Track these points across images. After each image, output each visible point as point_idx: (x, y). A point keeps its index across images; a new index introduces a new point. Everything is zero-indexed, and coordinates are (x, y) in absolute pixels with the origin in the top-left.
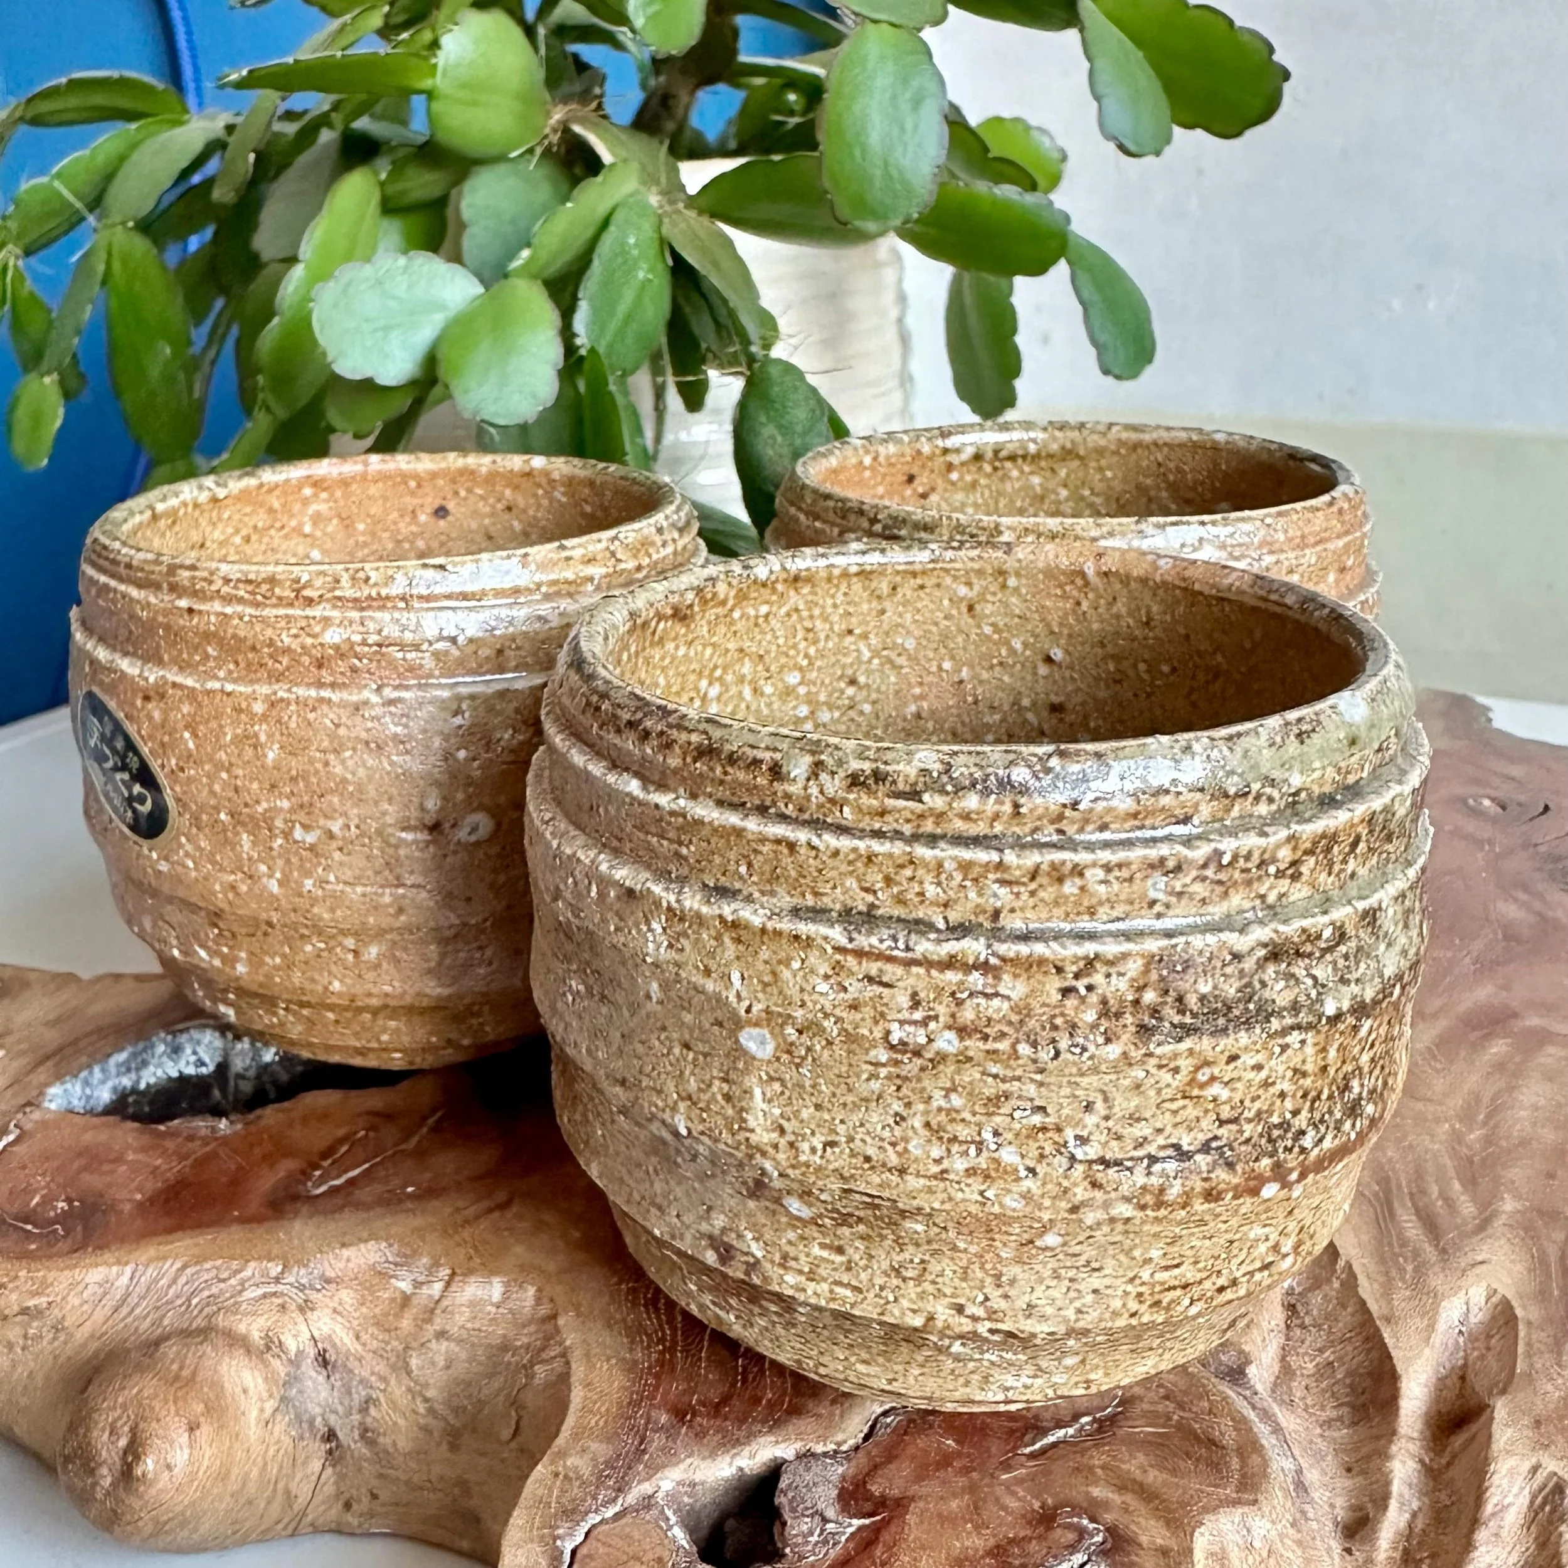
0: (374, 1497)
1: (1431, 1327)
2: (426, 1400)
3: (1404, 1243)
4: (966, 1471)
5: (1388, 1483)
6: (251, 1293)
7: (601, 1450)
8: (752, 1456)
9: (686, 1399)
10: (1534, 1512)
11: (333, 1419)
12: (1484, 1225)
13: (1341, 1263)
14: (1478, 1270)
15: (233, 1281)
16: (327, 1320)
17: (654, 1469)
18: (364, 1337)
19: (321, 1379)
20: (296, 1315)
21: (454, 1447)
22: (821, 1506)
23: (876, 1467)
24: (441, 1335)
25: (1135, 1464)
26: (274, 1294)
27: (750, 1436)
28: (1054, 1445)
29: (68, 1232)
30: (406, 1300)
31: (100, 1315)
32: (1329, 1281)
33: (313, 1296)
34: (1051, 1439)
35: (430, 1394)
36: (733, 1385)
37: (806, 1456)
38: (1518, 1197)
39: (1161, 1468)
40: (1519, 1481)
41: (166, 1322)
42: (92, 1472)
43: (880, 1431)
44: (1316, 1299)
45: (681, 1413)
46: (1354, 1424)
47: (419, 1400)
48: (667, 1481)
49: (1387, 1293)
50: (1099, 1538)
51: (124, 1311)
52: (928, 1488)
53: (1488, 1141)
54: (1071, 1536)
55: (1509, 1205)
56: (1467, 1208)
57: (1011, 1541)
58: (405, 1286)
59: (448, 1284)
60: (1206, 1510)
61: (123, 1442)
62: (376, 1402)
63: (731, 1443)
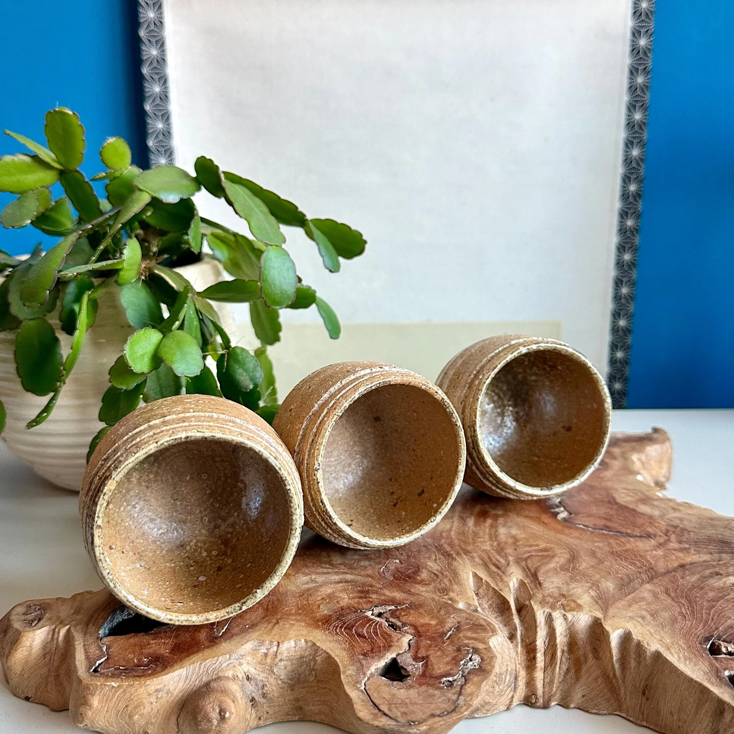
0: (268, 713)
1: (510, 589)
2: (281, 679)
3: (494, 573)
4: (436, 646)
5: (515, 625)
6: (225, 665)
7: (354, 668)
8: (387, 659)
9: (363, 652)
10: (546, 621)
11: (253, 694)
12: (508, 565)
13: (484, 581)
14: (512, 575)
15: (217, 663)
16: (246, 666)
17: (368, 668)
18: (257, 669)
19: (249, 684)
20: (239, 667)
21: (292, 690)
22: (411, 663)
23: (417, 652)
24: (281, 660)
25: (469, 634)
26: (231, 663)
27: (384, 655)
28: (450, 635)
29: (156, 665)
30: (266, 655)
31: (181, 685)
32: (482, 586)
33: (241, 661)
34: (448, 635)
35: (282, 678)
36: (371, 645)
37: (398, 655)
38: (512, 556)
39: (475, 633)
40: (542, 616)
41: (203, 680)
42: (211, 722)
43: (412, 645)
44: (481, 591)
45: (365, 655)
46: (502, 615)
47: (278, 680)
48: (373, 669)
49: (497, 585)
50: (471, 650)
51: (188, 682)
52: (431, 652)
53: (499, 544)
54: (466, 652)
55: (511, 558)
56: (503, 561)
57: (455, 656)
58: (264, 651)
59: (278, 646)
60: (488, 639)
61: (218, 711)
62: (266, 686)
63: (381, 658)
